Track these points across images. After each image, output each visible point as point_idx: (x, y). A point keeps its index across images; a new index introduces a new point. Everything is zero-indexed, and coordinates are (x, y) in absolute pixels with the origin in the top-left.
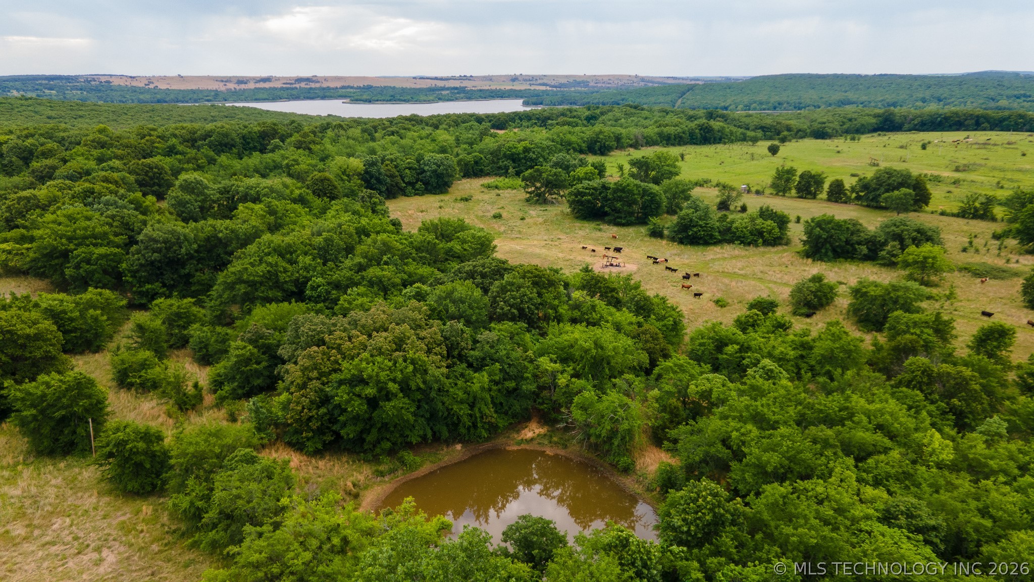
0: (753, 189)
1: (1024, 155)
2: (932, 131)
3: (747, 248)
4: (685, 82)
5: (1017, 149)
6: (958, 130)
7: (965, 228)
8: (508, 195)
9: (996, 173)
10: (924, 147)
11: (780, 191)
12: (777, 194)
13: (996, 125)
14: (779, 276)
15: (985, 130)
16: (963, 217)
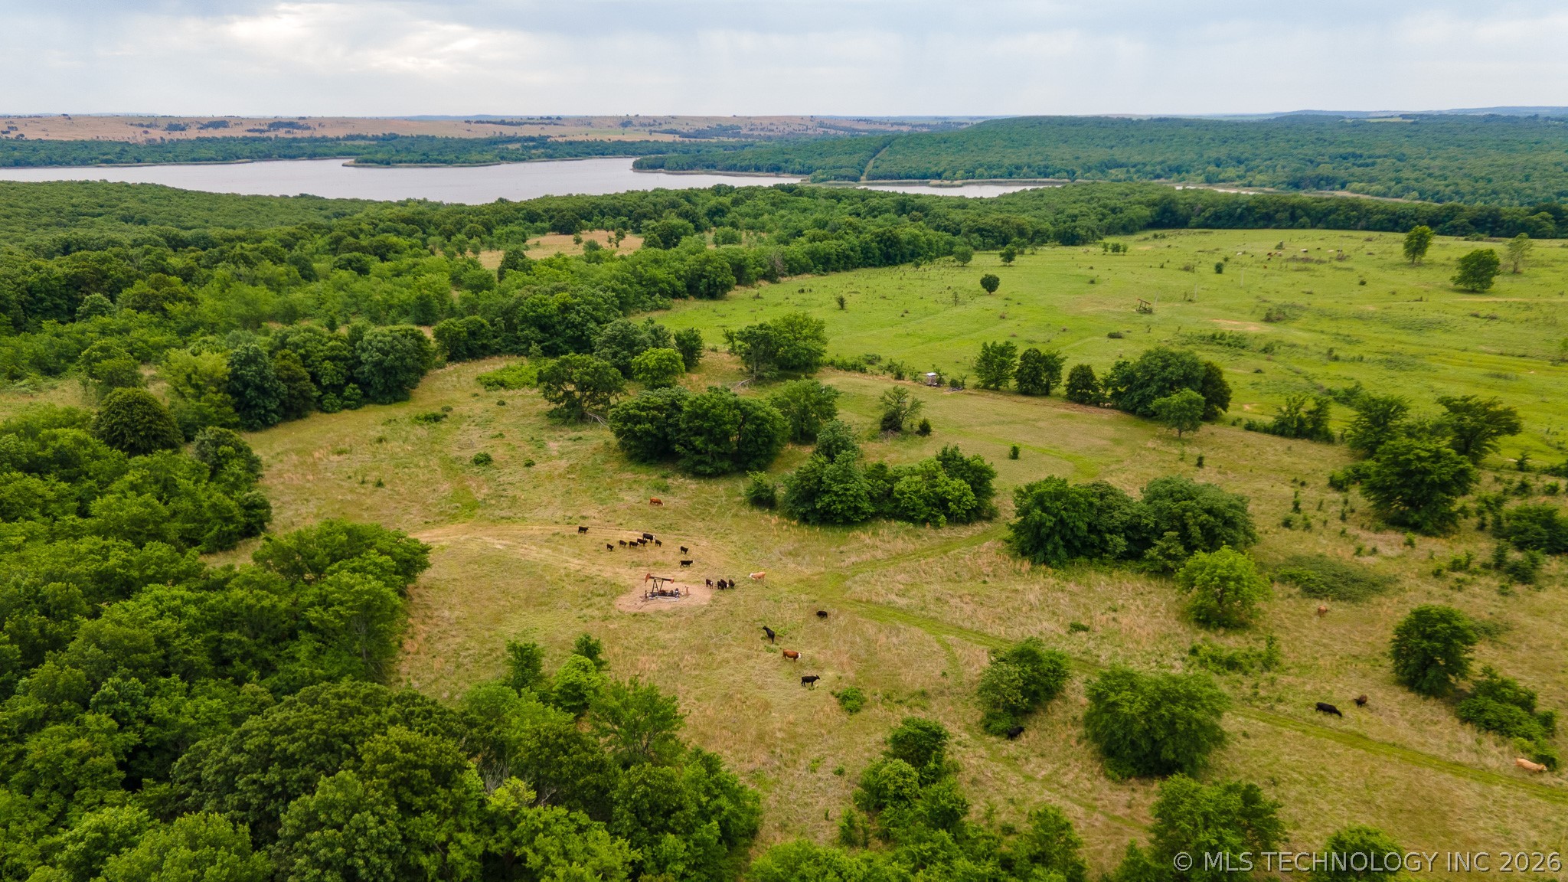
0: (947, 380)
1: (1363, 283)
2: (1230, 228)
3: (921, 530)
4: (883, 127)
5: (1351, 269)
6: (1266, 227)
7: (1287, 460)
8: (519, 402)
9: (1326, 325)
10: (1219, 269)
11: (990, 382)
12: (986, 387)
13: (1320, 220)
14: (968, 609)
15: (1303, 227)
16: (1282, 434)
